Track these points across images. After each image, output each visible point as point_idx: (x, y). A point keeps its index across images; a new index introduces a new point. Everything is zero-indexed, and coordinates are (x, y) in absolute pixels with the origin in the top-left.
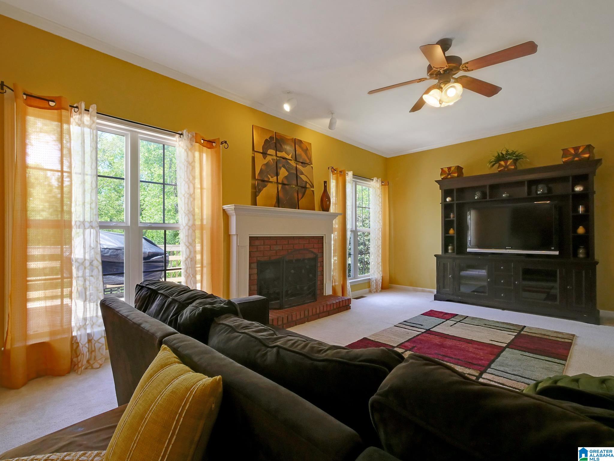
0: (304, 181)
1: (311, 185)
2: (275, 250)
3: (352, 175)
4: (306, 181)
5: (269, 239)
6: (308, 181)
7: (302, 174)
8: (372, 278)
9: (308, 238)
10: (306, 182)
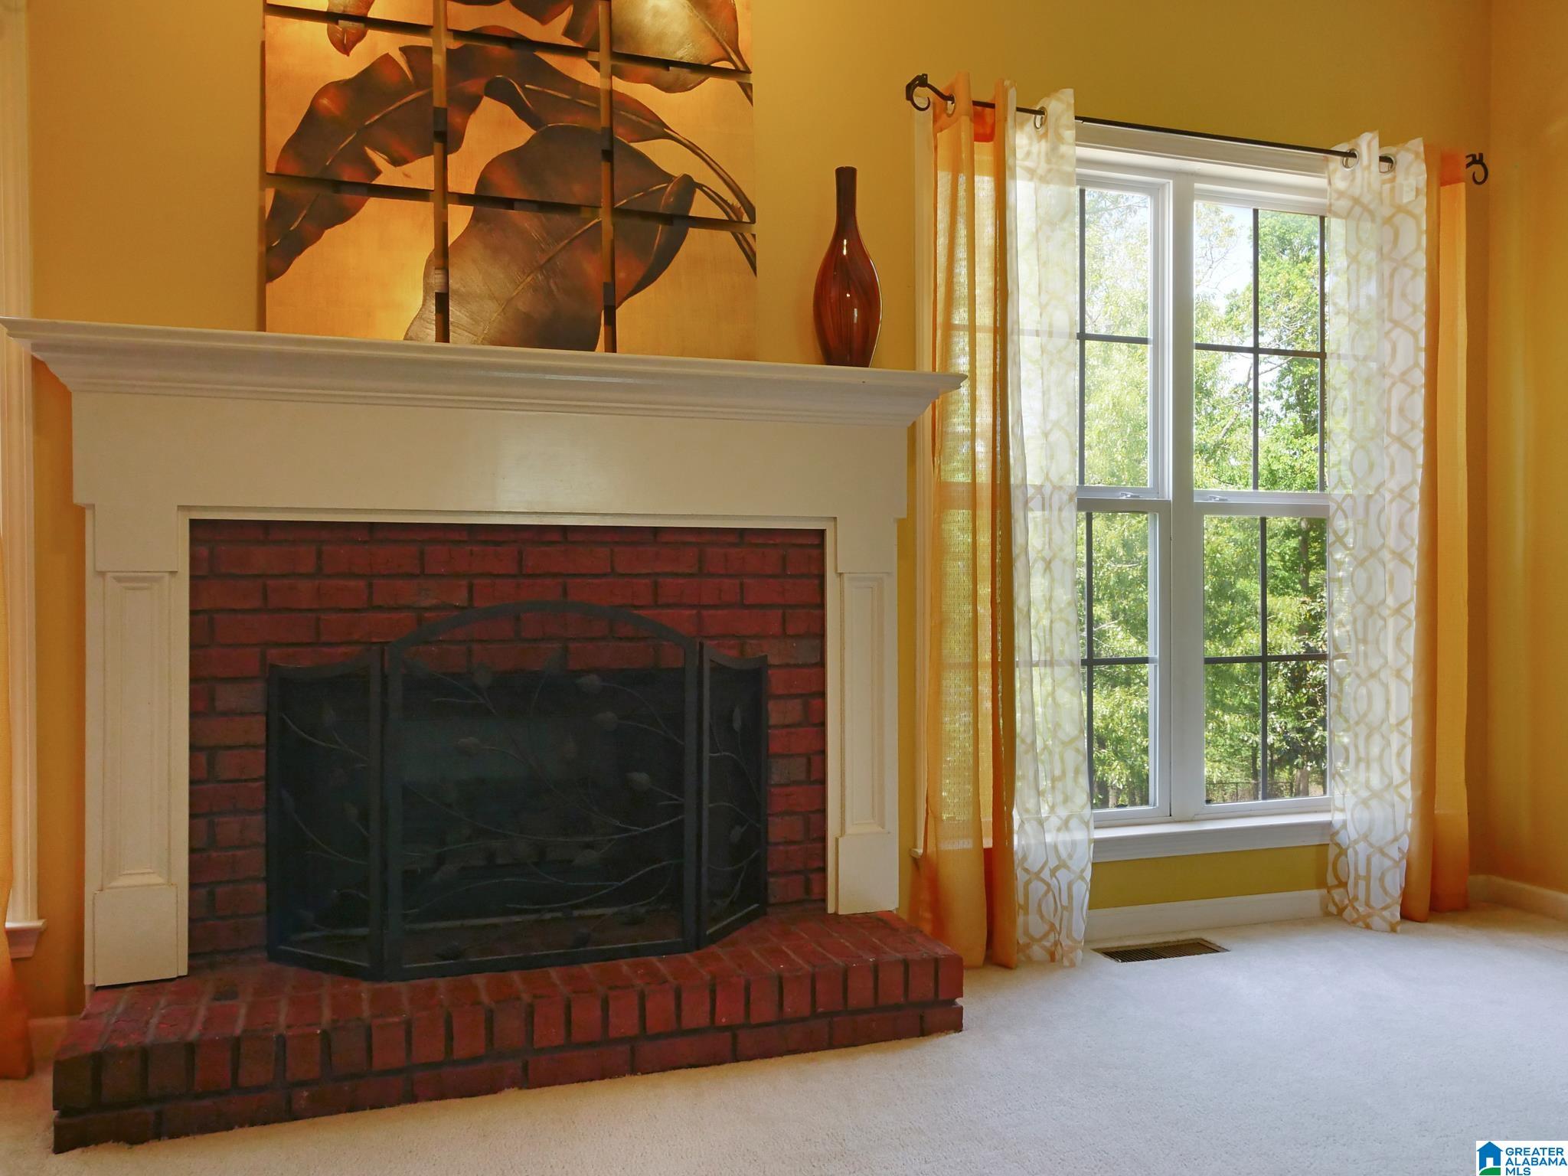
0: (668, 178)
1: (731, 199)
2: (408, 608)
3: (1071, 115)
4: (687, 179)
5: (365, 542)
6: (701, 174)
7: (658, 129)
8: (1344, 824)
9: (691, 539)
10: (689, 186)
